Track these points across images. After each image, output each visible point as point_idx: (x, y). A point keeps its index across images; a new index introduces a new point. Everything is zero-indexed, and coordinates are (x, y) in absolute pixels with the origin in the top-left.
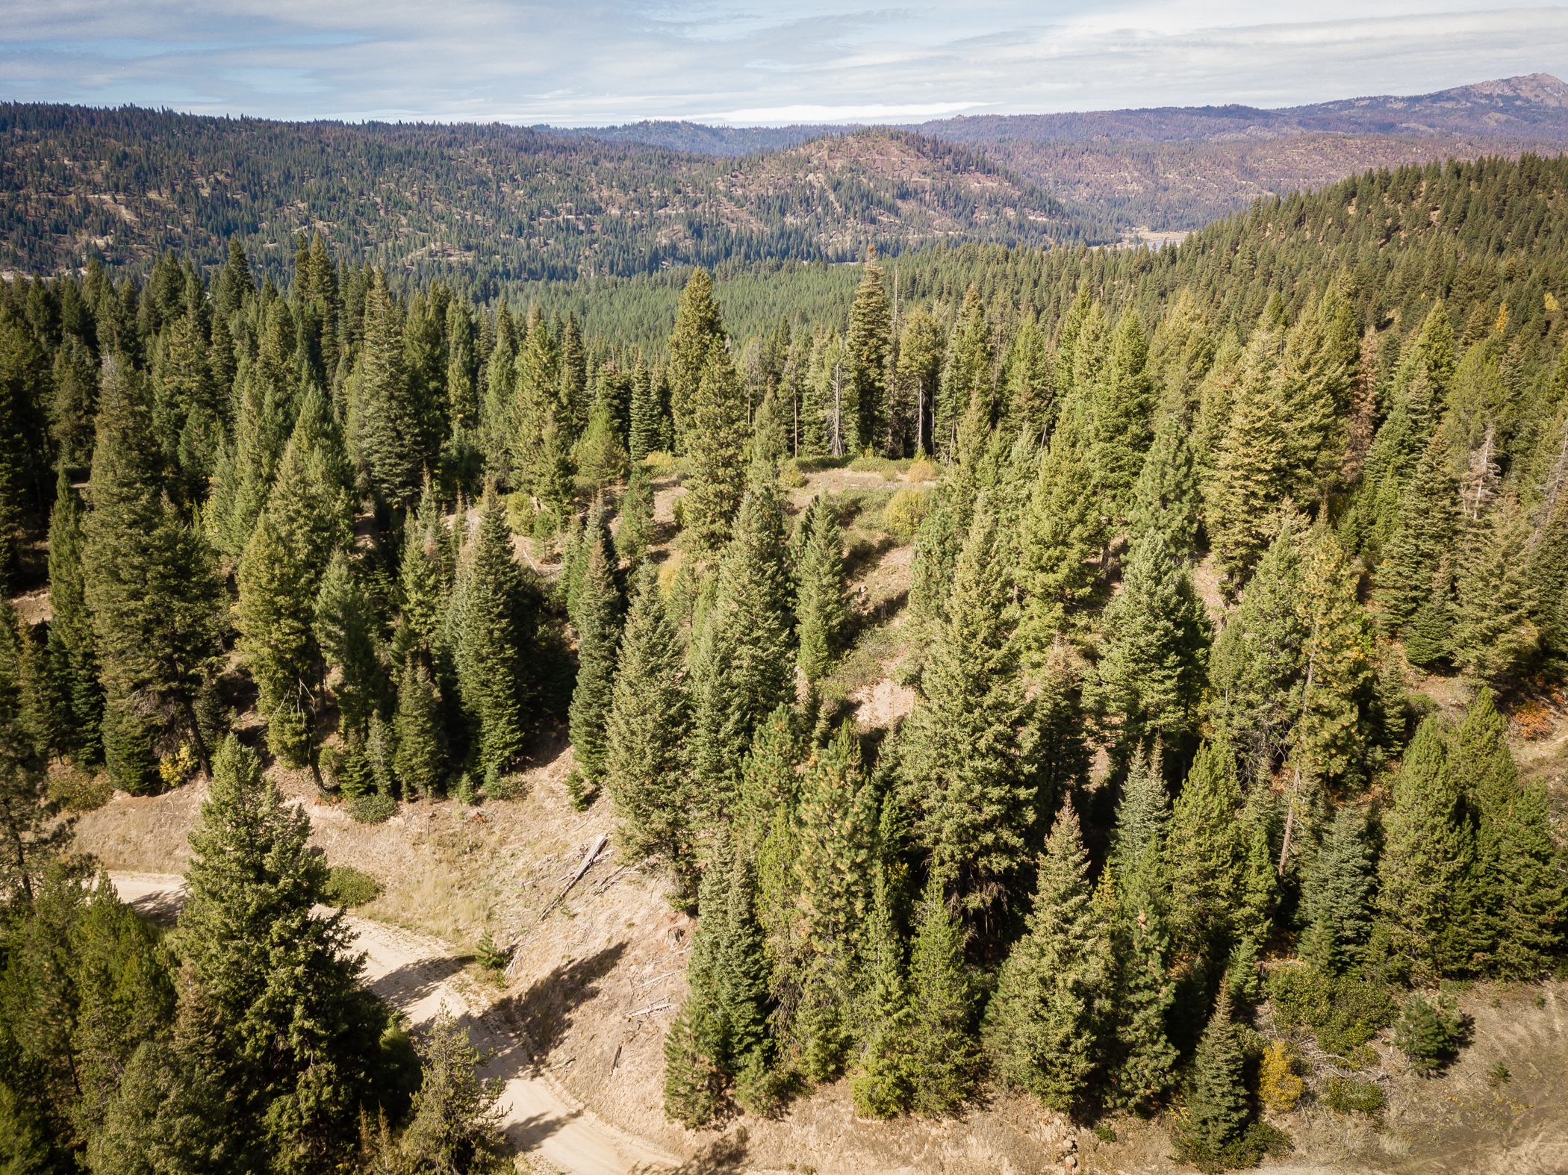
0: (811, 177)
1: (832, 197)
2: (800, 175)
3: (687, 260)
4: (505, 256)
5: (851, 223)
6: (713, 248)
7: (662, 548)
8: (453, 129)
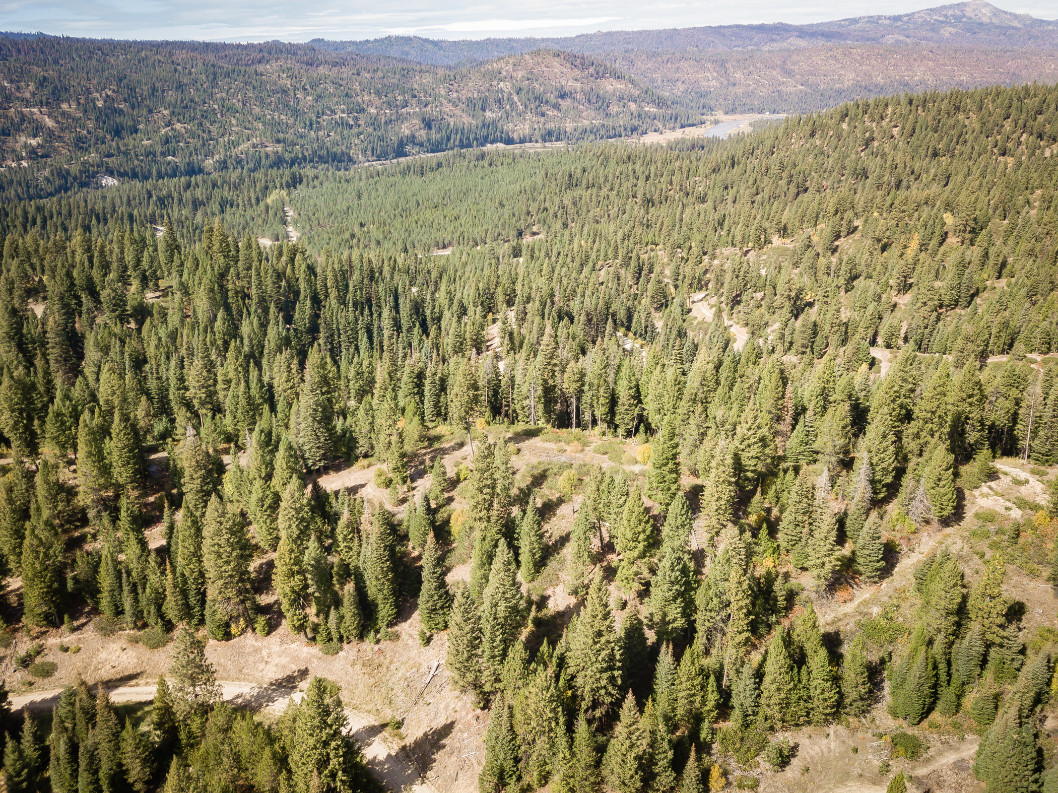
0: (502, 84)
1: (516, 99)
2: (494, 83)
3: (421, 145)
4: (302, 146)
5: (528, 116)
6: (439, 136)
7: (450, 494)
8: (260, 48)
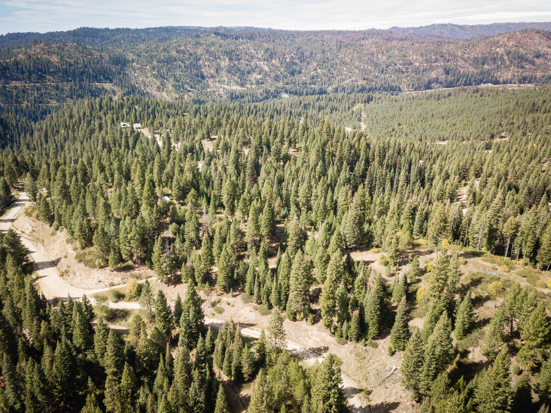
0: (498, 49)
1: (506, 58)
3: (441, 83)
4: (376, 82)
6: (453, 78)
7: (420, 278)
